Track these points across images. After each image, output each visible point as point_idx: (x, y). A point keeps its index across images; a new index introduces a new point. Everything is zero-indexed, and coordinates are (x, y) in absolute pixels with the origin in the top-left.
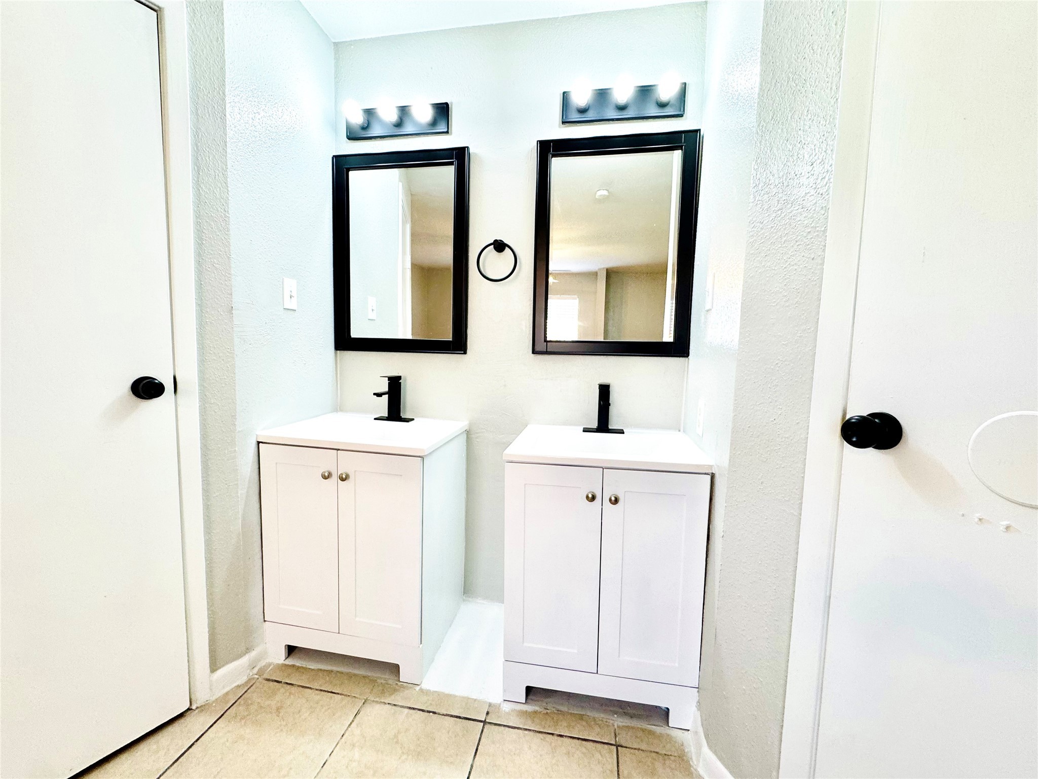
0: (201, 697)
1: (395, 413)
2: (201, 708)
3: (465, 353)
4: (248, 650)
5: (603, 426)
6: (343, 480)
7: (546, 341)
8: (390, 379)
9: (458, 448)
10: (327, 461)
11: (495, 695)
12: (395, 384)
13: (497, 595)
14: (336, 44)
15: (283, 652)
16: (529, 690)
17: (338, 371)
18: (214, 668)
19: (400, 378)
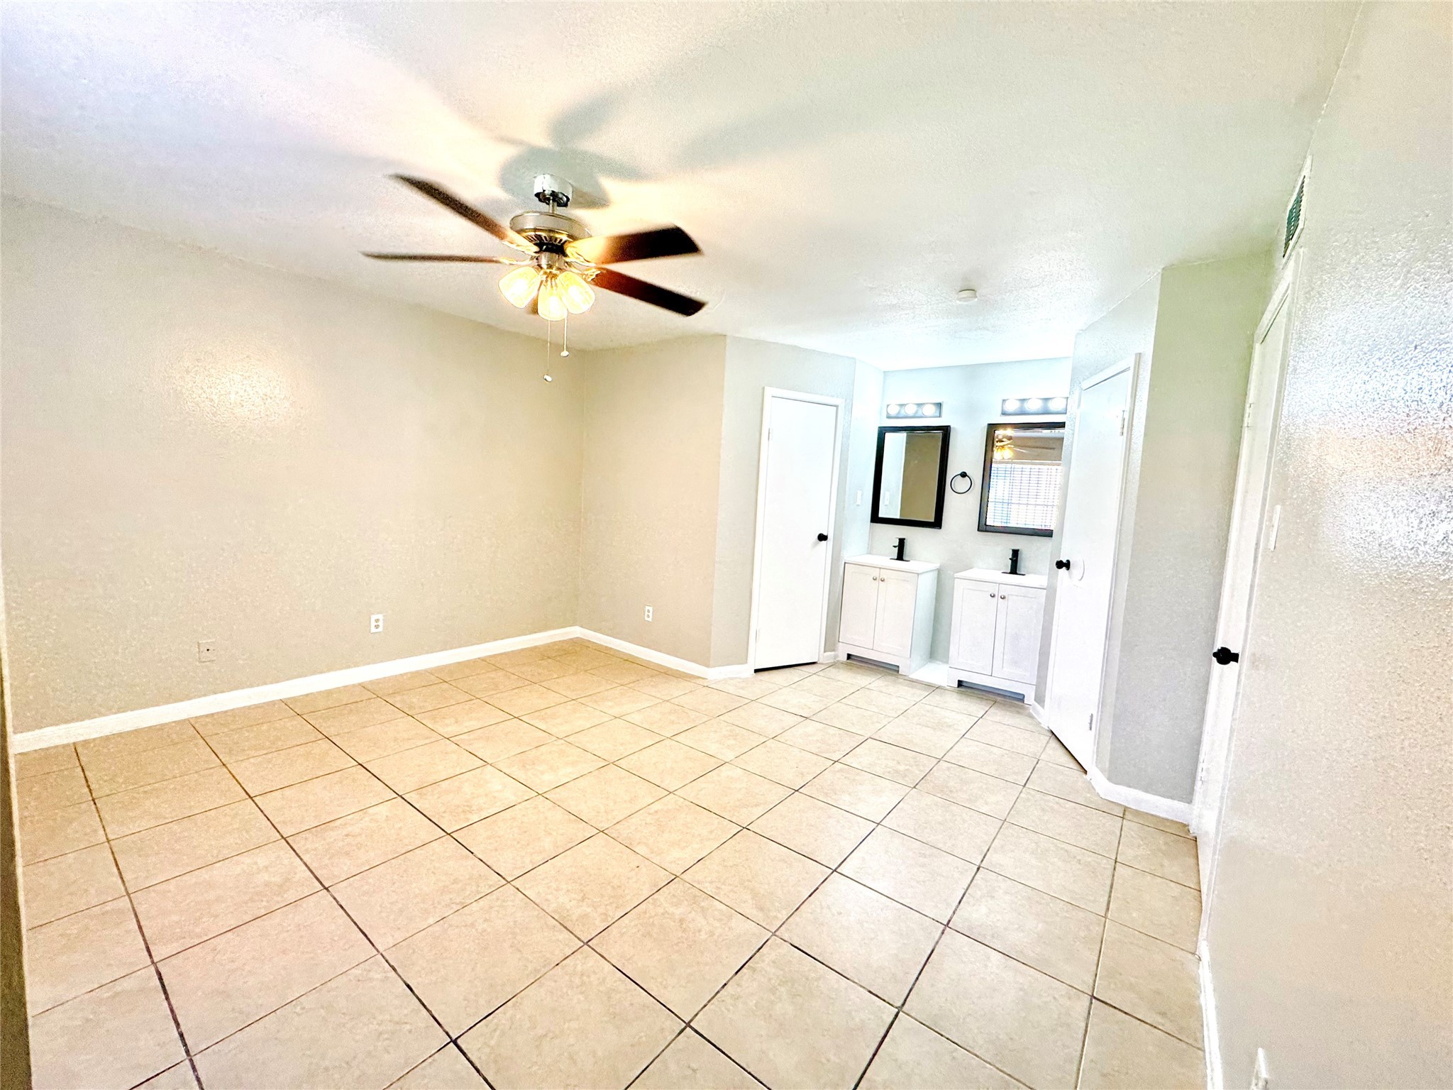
0: (821, 661)
1: (900, 557)
2: (822, 664)
3: (941, 528)
4: (834, 650)
5: (1014, 571)
6: (882, 581)
7: (985, 524)
8: (900, 539)
9: (933, 575)
10: (876, 573)
11: (944, 683)
12: (902, 541)
13: (946, 660)
14: (884, 372)
15: (846, 656)
16: (960, 683)
17: (871, 533)
18: (825, 652)
19: (904, 539)
